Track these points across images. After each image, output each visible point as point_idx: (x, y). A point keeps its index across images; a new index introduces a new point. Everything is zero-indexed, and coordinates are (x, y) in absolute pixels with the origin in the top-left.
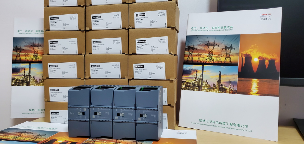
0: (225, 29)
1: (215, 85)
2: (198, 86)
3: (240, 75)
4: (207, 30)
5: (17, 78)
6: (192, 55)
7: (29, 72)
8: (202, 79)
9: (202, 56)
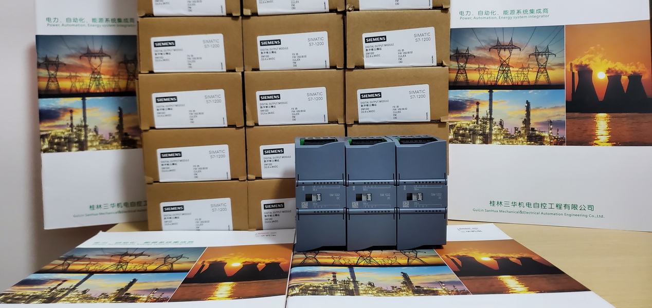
0: (532, 15)
1: (519, 129)
2: (484, 134)
3: (571, 107)
4: (494, 16)
5: (53, 134)
6: (465, 70)
7: (82, 118)
8: (491, 119)
9: (486, 70)
